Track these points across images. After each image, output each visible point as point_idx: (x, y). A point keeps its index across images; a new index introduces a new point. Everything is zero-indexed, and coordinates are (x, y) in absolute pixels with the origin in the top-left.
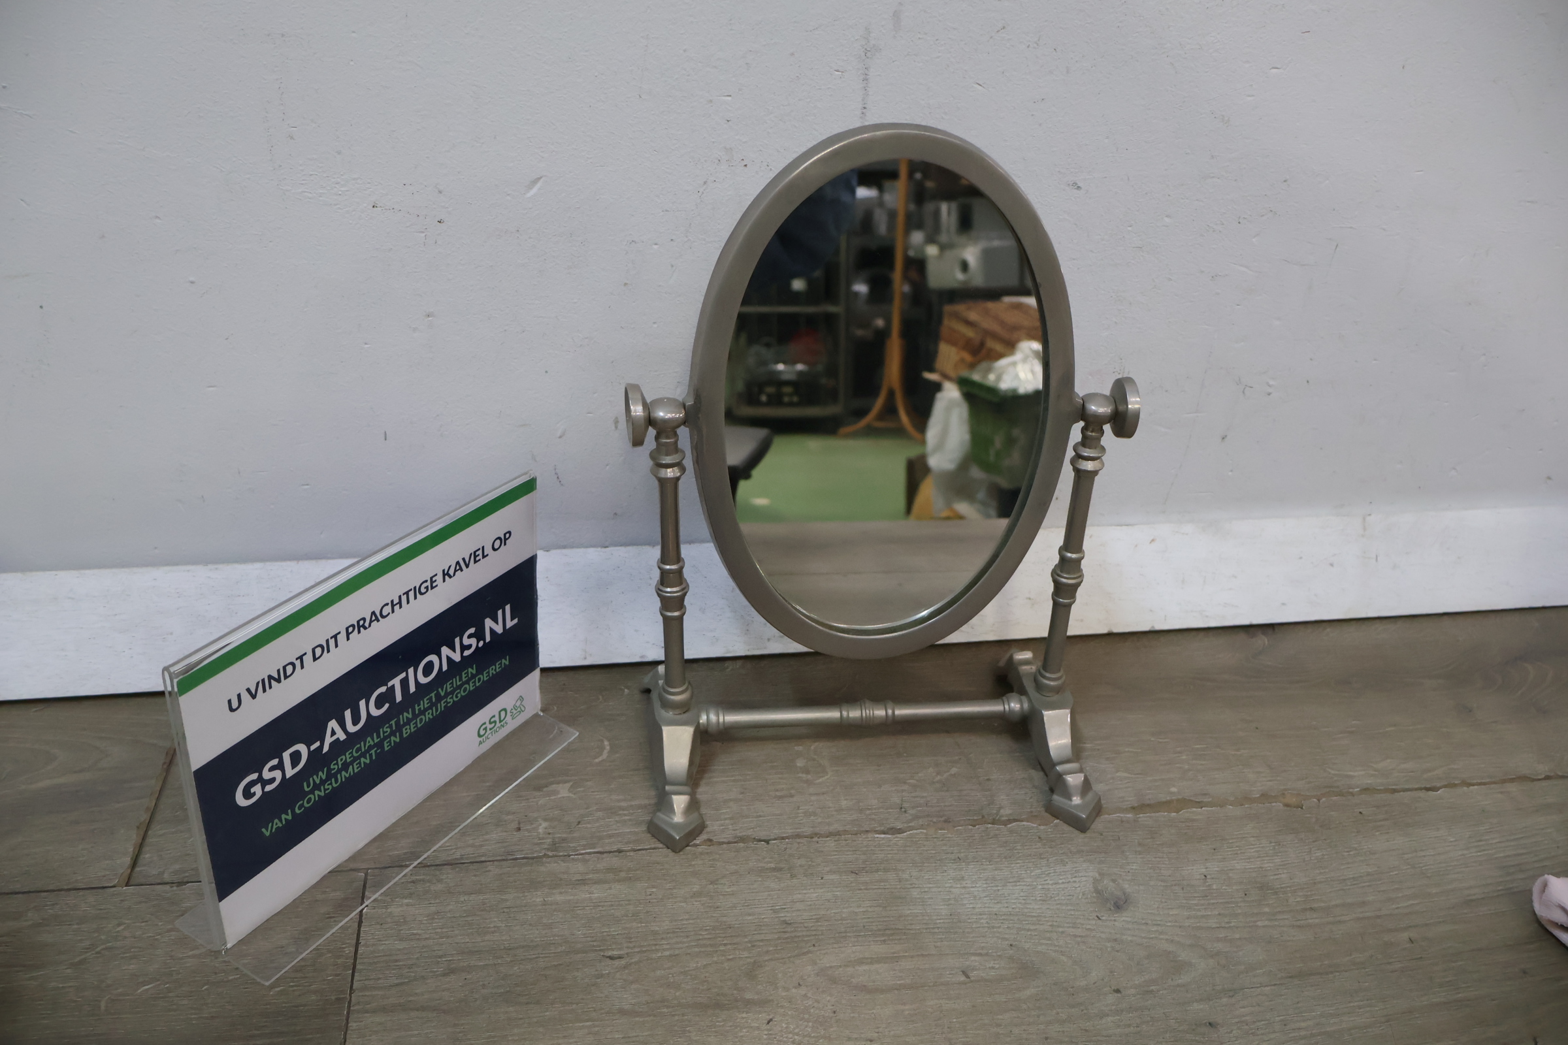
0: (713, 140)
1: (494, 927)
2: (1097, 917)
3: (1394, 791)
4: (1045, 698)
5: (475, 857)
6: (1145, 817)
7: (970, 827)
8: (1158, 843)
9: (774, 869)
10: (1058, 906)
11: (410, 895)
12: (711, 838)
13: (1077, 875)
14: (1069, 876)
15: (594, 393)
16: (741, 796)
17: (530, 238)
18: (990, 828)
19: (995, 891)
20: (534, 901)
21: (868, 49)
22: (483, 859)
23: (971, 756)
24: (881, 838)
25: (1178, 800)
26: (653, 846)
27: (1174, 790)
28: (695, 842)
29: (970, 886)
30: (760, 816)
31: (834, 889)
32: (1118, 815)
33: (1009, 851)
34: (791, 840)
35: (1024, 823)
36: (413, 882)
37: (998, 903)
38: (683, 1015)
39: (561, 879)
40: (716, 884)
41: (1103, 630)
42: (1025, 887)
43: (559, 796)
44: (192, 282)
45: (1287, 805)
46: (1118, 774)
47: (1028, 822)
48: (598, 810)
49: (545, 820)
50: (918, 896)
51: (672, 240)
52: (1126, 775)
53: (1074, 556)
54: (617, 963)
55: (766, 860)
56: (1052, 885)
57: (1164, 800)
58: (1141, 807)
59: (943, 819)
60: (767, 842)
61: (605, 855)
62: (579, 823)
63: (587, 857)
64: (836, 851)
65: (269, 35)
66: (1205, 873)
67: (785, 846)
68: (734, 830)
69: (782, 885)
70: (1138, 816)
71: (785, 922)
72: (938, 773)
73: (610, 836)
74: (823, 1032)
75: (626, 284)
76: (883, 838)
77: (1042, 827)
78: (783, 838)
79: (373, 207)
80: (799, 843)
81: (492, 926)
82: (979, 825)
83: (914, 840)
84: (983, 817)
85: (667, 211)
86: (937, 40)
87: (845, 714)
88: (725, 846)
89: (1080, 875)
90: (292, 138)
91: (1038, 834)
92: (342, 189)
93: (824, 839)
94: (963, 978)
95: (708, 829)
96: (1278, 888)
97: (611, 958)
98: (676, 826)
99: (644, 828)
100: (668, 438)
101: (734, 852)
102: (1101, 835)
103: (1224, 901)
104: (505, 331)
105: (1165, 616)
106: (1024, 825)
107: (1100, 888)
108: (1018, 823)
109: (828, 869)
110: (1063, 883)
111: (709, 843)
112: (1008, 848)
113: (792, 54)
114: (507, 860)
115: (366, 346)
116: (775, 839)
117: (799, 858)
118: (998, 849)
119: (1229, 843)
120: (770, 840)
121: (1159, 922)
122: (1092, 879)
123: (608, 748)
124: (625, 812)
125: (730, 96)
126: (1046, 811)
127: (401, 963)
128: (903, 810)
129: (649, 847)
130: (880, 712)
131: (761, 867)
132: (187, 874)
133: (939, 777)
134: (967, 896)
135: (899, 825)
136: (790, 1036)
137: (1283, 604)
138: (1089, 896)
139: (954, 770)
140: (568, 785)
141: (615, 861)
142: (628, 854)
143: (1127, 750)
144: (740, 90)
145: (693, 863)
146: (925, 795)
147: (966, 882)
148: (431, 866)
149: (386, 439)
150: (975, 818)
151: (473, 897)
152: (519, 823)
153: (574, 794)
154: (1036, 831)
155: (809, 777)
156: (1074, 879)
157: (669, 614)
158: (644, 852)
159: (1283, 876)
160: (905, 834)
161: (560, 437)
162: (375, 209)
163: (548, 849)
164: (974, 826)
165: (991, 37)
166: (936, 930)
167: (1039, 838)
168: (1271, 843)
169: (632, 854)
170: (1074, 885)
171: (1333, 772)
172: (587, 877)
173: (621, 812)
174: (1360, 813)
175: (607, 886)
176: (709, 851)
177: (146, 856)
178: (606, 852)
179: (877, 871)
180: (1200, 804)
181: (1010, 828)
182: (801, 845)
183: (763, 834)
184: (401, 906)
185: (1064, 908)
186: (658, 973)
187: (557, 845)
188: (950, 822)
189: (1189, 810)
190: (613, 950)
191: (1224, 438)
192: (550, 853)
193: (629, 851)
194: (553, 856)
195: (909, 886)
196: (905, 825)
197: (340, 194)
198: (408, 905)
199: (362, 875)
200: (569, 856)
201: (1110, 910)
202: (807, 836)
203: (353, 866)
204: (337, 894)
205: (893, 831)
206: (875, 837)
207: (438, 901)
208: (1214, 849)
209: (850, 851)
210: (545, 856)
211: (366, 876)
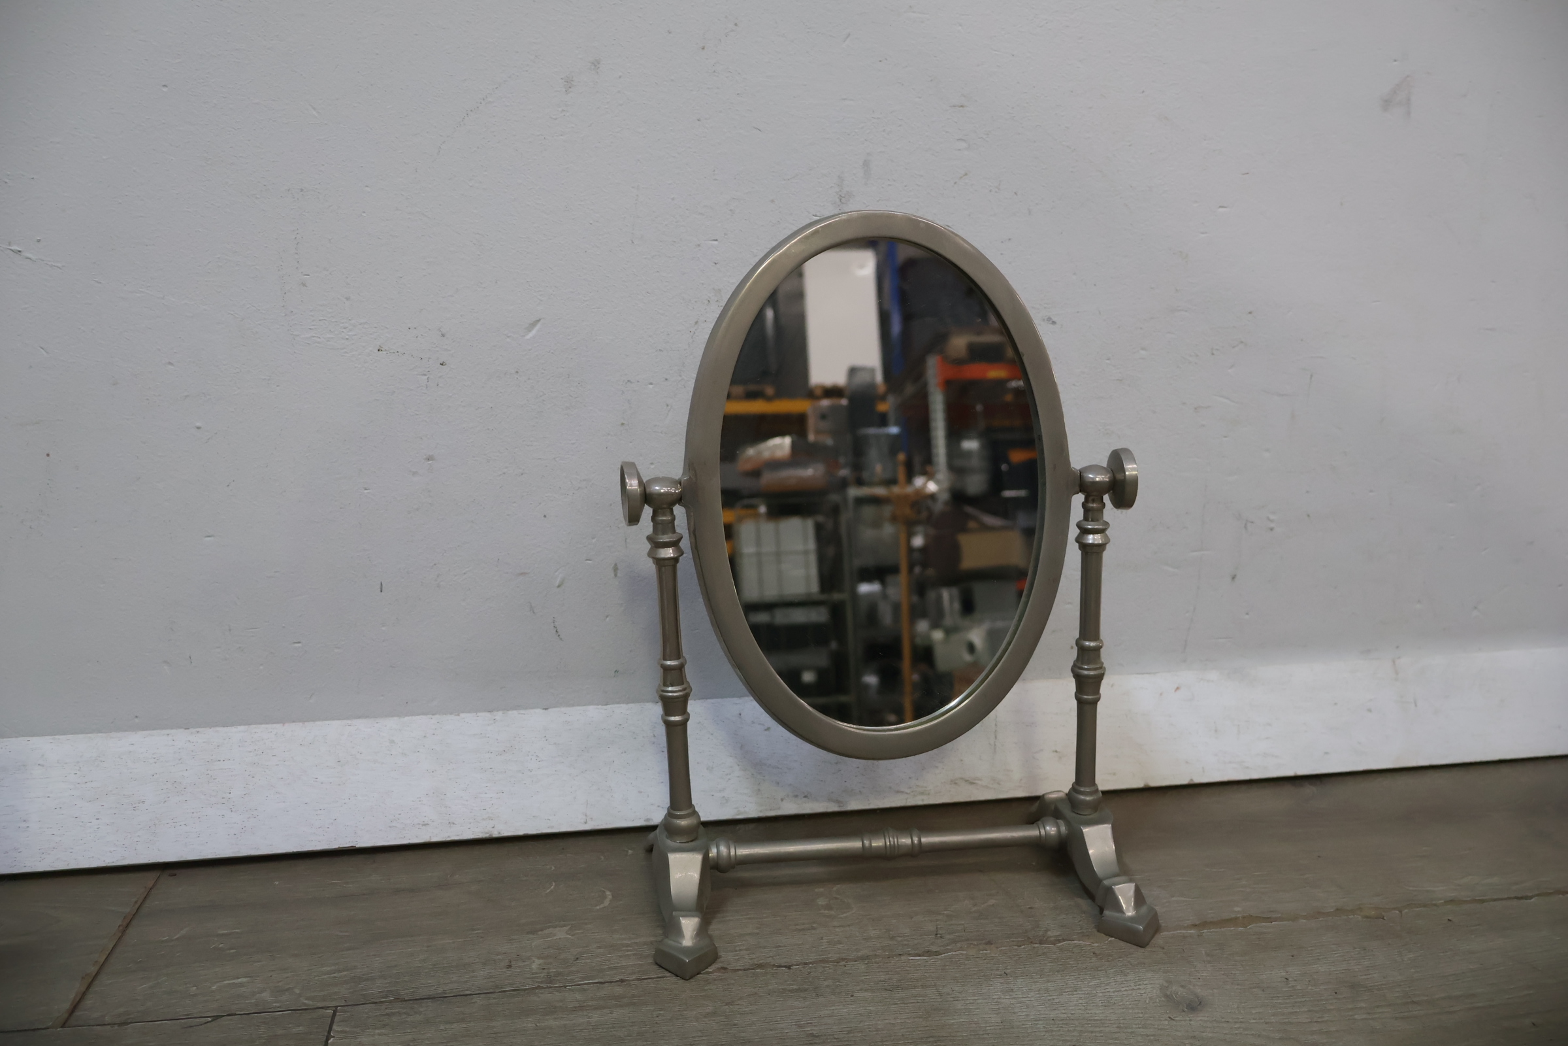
0: (702, 282)
2: (1170, 1017)
3: (1483, 901)
4: (1083, 817)
5: (459, 991)
6: (1209, 932)
7: (1015, 947)
8: (1228, 953)
9: (797, 991)
10: (1124, 1011)
11: (384, 1026)
12: (725, 966)
13: (1141, 983)
14: (1132, 984)
15: (593, 538)
16: (757, 931)
17: (529, 379)
18: (1038, 947)
19: (1049, 1000)
20: (525, 1027)
21: (843, 196)
22: (468, 993)
23: (1009, 889)
24: (916, 960)
25: (1244, 917)
26: (660, 975)
27: (1237, 909)
28: (707, 970)
29: (1021, 996)
30: (780, 947)
31: (866, 1005)
32: (1178, 931)
33: (1061, 966)
34: (815, 965)
35: (1075, 942)
36: (387, 1015)
37: (1054, 1010)
39: (556, 1007)
40: (732, 1005)
41: (1138, 784)
42: (1083, 996)
43: (555, 938)
44: (199, 428)
45: (1367, 917)
46: (1174, 898)
47: (1079, 941)
48: (599, 948)
49: (539, 958)
50: (963, 1007)
51: (666, 379)
52: (1183, 899)
53: (1092, 644)
55: (788, 983)
56: (1114, 992)
57: (1227, 918)
59: (984, 942)
60: (789, 967)
61: (606, 985)
62: (577, 959)
63: (586, 987)
64: (867, 972)
65: (289, 190)
66: (1287, 977)
67: (809, 971)
68: (751, 959)
69: (807, 1003)
70: (1202, 932)
71: (812, 1035)
72: (975, 905)
73: (611, 969)
75: (623, 424)
76: (919, 960)
77: (1096, 945)
78: (806, 964)
79: (379, 350)
80: (824, 967)
82: (1025, 945)
83: (954, 960)
84: (1029, 938)
85: (660, 350)
86: (905, 186)
87: (867, 843)
88: (740, 972)
89: (1145, 983)
90: (304, 285)
91: (1092, 950)
92: (350, 333)
93: (852, 963)
95: (722, 959)
96: (1371, 986)
98: (686, 950)
99: (650, 960)
100: (664, 515)
101: (752, 977)
102: (1164, 949)
103: (1312, 999)
104: (504, 473)
105: (1203, 768)
106: (1075, 944)
107: (1168, 993)
108: (1068, 942)
109: (858, 988)
110: (1126, 990)
111: (722, 971)
112: (1061, 963)
113: (772, 201)
114: (494, 993)
115: (366, 491)
116: (797, 965)
117: (825, 980)
118: (1048, 965)
119: (1308, 950)
120: (792, 966)
121: (1242, 1020)
122: (1158, 986)
123: (610, 897)
124: (629, 948)
125: (717, 240)
126: (1098, 931)
128: (938, 936)
129: (656, 976)
130: (905, 841)
131: (782, 989)
132: (132, 1016)
133: (975, 908)
134: (1018, 1005)
135: (935, 949)
137: (1326, 753)
138: (1157, 1001)
139: (992, 902)
140: (566, 928)
141: (618, 990)
142: (632, 983)
144: (725, 234)
145: (706, 988)
146: (962, 922)
147: (1016, 993)
148: (409, 1000)
149: (381, 591)
150: (1020, 940)
151: (455, 1025)
152: (510, 962)
153: (572, 935)
154: (1089, 948)
155: (832, 913)
156: (1138, 987)
157: (673, 718)
158: (649, 981)
159: (1375, 975)
160: (943, 955)
161: (559, 586)
162: (380, 352)
163: (542, 982)
164: (1020, 946)
165: (955, 183)
166: (986, 1036)
167: (1094, 953)
168: (1355, 948)
169: (636, 982)
170: (1139, 991)
171: (1411, 888)
172: (585, 1004)
173: (624, 949)
174: (1449, 920)
175: (607, 1011)
176: (723, 978)
177: (89, 1002)
178: (607, 982)
179: (915, 987)
180: (1269, 920)
181: (1060, 946)
182: (826, 969)
183: (783, 962)
184: (373, 1036)
185: (1130, 1011)
187: (552, 979)
188: (992, 944)
189: (1258, 925)
191: (1234, 578)
192: (545, 986)
193: (633, 980)
194: (548, 987)
195: (952, 999)
196: (942, 948)
197: (347, 339)
198: (380, 1035)
199: (331, 1011)
200: (565, 987)
201: (1184, 1011)
202: (833, 961)
203: (320, 1004)
204: (301, 1028)
205: (929, 953)
206: (909, 960)
207: (414, 1030)
208: (1293, 956)
209: (882, 972)
210: (538, 987)
211: (335, 1012)
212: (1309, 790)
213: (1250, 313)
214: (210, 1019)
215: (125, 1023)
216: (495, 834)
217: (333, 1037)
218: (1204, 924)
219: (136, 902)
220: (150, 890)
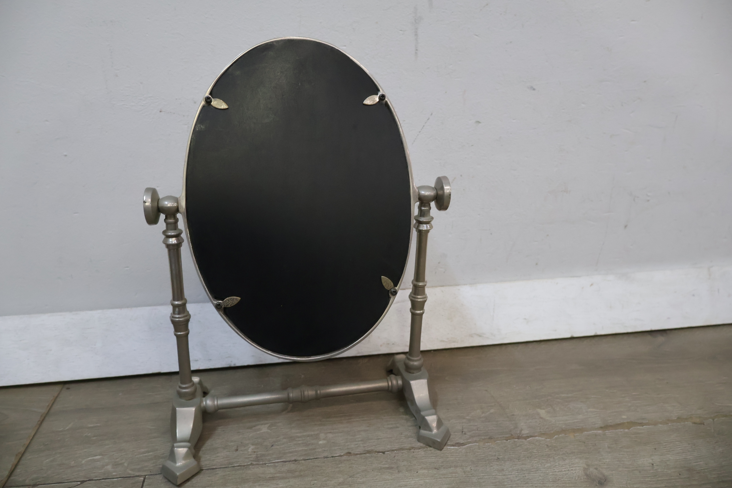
5: (210, 466)
6: (609, 432)
7: (505, 441)
8: (620, 446)
9: (388, 468)
10: (564, 484)
12: (350, 451)
13: (573, 466)
14: (568, 467)
16: (368, 428)
18: (517, 441)
19: (523, 477)
21: (417, 18)
22: (214, 467)
23: (501, 403)
24: (451, 449)
25: (628, 423)
27: (624, 417)
29: (508, 474)
30: (379, 439)
31: (425, 478)
33: (529, 454)
34: (397, 451)
35: (537, 438)
37: (526, 483)
39: (260, 477)
40: (353, 478)
41: (568, 336)
42: (542, 474)
43: (261, 431)
44: (66, 156)
45: (695, 423)
46: (589, 410)
47: (539, 437)
48: (285, 438)
49: (253, 444)
50: (476, 481)
52: (594, 410)
55: (383, 463)
56: (558, 472)
57: (619, 423)
58: (605, 427)
59: (488, 437)
60: (384, 453)
61: (287, 463)
62: (272, 446)
63: (277, 464)
64: (425, 457)
66: (652, 463)
67: (394, 455)
68: (364, 447)
69: (393, 477)
70: (605, 432)
72: (483, 413)
73: (290, 452)
76: (453, 449)
77: (548, 440)
78: (393, 450)
79: (160, 112)
80: (403, 453)
82: (509, 439)
83: (472, 449)
84: (512, 435)
86: (452, 12)
88: (358, 456)
89: (575, 466)
90: (117, 76)
91: (546, 444)
92: (144, 102)
93: (417, 450)
96: (699, 470)
101: (364, 459)
102: (584, 443)
103: (667, 478)
105: (603, 327)
106: (537, 439)
107: (588, 473)
108: (534, 438)
109: (420, 467)
110: (565, 471)
111: (349, 455)
112: (529, 452)
113: (377, 23)
114: (229, 467)
116: (388, 451)
117: (403, 461)
118: (523, 453)
119: (663, 445)
122: (582, 468)
124: (299, 439)
128: (464, 433)
131: (380, 467)
132: (40, 480)
133: (483, 415)
134: (506, 480)
135: (462, 441)
137: (669, 318)
138: (582, 478)
139: (492, 411)
140: (268, 425)
141: (292, 466)
143: (593, 397)
144: (350, 42)
145: (339, 466)
146: (476, 424)
147: (505, 472)
150: (507, 436)
152: (237, 447)
153: (271, 430)
154: (544, 442)
156: (571, 468)
158: (310, 460)
159: (701, 463)
160: (466, 446)
162: (161, 113)
163: (253, 461)
164: (507, 440)
165: (481, 10)
167: (547, 446)
168: (689, 444)
169: (303, 462)
170: (572, 472)
171: (718, 404)
172: (276, 475)
173: (297, 439)
175: (287, 480)
176: (349, 459)
177: (18, 471)
178: (288, 461)
179: (451, 467)
180: (641, 424)
181: (529, 440)
182: (404, 454)
183: (381, 449)
185: (567, 485)
187: (259, 458)
188: (492, 439)
189: (635, 427)
191: (626, 226)
192: (254, 463)
193: (301, 460)
194: (256, 464)
195: (470, 475)
196: (466, 441)
197: (143, 106)
199: (143, 478)
200: (266, 464)
201: (596, 485)
202: (407, 449)
203: (137, 474)
205: (458, 444)
206: (448, 448)
208: (655, 449)
209: (433, 456)
210: (252, 464)
211: (145, 479)
212: (661, 339)
213: (645, 82)
214: (79, 483)
215: (34, 485)
216: (232, 365)
219: (49, 405)
220: (57, 397)
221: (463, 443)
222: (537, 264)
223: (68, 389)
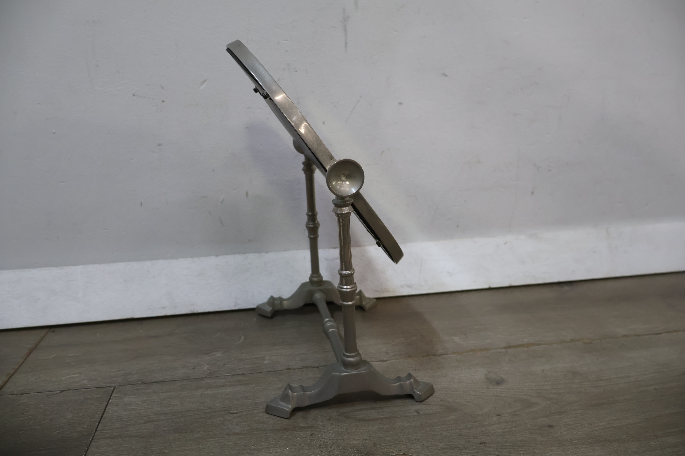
0: (281, 60)
1: (175, 404)
2: (487, 387)
3: (639, 336)
5: (171, 379)
6: (511, 350)
7: (422, 358)
8: (518, 359)
10: (467, 385)
11: (135, 394)
12: (290, 367)
13: (476, 372)
14: (472, 373)
15: (236, 180)
16: (306, 352)
17: (203, 107)
18: (432, 358)
19: (434, 380)
20: (197, 394)
21: (345, 18)
22: (174, 380)
25: (528, 344)
27: (525, 340)
30: (315, 359)
32: (497, 350)
35: (449, 355)
36: (137, 389)
38: (266, 434)
39: (212, 385)
43: (216, 356)
45: (585, 343)
46: (497, 336)
47: (451, 355)
48: (235, 360)
49: (208, 364)
52: (501, 336)
54: (235, 415)
55: (317, 374)
56: (463, 377)
57: (520, 344)
59: (408, 356)
60: (318, 367)
61: (236, 376)
62: (224, 365)
63: (226, 377)
66: (543, 369)
68: (302, 364)
70: (507, 350)
72: (406, 340)
73: (239, 369)
74: (340, 438)
75: (247, 128)
76: (377, 364)
77: (458, 356)
78: (326, 366)
81: (174, 404)
82: (426, 357)
83: (393, 364)
84: (428, 354)
88: (296, 370)
89: (478, 372)
90: (97, 66)
91: (456, 359)
92: (119, 88)
94: (416, 414)
95: (289, 364)
96: (582, 373)
97: (232, 413)
101: (301, 372)
102: (489, 358)
103: (554, 379)
104: (194, 151)
105: (517, 279)
107: (488, 377)
108: (446, 355)
110: (469, 376)
111: (289, 369)
112: (441, 364)
113: (312, 21)
114: (186, 380)
115: (131, 161)
116: (322, 366)
118: (435, 365)
119: (555, 358)
120: (320, 367)
121: (520, 388)
122: (484, 374)
123: (243, 338)
124: (248, 360)
127: (124, 420)
128: (387, 353)
131: (314, 377)
132: (26, 391)
135: (385, 359)
136: (322, 440)
137: (573, 271)
138: (483, 380)
139: (414, 338)
140: (222, 352)
141: (240, 378)
142: (247, 375)
143: (501, 328)
145: (280, 377)
146: (399, 347)
148: (148, 383)
149: (141, 206)
150: (424, 355)
151: (166, 394)
152: (195, 366)
153: (224, 355)
156: (475, 374)
158: (256, 374)
159: (585, 368)
160: (388, 362)
161: (221, 202)
162: (134, 96)
164: (424, 357)
165: (398, 10)
168: (577, 357)
169: (249, 375)
170: (475, 376)
171: (607, 330)
172: (225, 384)
173: (246, 360)
174: (623, 344)
175: (234, 387)
176: (288, 372)
177: (8, 385)
180: (539, 345)
181: (442, 357)
183: (316, 365)
184: (129, 398)
185: (470, 385)
186: (256, 418)
187: (212, 373)
188: (411, 356)
189: (534, 347)
190: (234, 410)
191: (533, 193)
192: (208, 376)
194: (210, 377)
196: (388, 359)
197: (119, 91)
198: (133, 398)
199: (113, 388)
200: (217, 377)
201: (494, 385)
203: (108, 385)
204: (98, 395)
205: (383, 361)
207: (148, 396)
208: (548, 360)
210: (205, 377)
211: (114, 388)
212: (566, 288)
213: (539, 69)
214: (59, 392)
215: (21, 394)
216: (195, 311)
217: (112, 399)
218: (509, 347)
219: (36, 343)
220: (43, 338)
221: (385, 360)
222: (458, 226)
223: (54, 331)
